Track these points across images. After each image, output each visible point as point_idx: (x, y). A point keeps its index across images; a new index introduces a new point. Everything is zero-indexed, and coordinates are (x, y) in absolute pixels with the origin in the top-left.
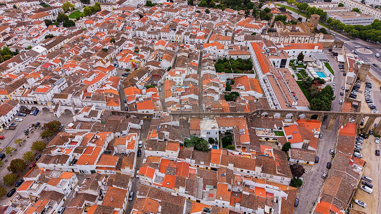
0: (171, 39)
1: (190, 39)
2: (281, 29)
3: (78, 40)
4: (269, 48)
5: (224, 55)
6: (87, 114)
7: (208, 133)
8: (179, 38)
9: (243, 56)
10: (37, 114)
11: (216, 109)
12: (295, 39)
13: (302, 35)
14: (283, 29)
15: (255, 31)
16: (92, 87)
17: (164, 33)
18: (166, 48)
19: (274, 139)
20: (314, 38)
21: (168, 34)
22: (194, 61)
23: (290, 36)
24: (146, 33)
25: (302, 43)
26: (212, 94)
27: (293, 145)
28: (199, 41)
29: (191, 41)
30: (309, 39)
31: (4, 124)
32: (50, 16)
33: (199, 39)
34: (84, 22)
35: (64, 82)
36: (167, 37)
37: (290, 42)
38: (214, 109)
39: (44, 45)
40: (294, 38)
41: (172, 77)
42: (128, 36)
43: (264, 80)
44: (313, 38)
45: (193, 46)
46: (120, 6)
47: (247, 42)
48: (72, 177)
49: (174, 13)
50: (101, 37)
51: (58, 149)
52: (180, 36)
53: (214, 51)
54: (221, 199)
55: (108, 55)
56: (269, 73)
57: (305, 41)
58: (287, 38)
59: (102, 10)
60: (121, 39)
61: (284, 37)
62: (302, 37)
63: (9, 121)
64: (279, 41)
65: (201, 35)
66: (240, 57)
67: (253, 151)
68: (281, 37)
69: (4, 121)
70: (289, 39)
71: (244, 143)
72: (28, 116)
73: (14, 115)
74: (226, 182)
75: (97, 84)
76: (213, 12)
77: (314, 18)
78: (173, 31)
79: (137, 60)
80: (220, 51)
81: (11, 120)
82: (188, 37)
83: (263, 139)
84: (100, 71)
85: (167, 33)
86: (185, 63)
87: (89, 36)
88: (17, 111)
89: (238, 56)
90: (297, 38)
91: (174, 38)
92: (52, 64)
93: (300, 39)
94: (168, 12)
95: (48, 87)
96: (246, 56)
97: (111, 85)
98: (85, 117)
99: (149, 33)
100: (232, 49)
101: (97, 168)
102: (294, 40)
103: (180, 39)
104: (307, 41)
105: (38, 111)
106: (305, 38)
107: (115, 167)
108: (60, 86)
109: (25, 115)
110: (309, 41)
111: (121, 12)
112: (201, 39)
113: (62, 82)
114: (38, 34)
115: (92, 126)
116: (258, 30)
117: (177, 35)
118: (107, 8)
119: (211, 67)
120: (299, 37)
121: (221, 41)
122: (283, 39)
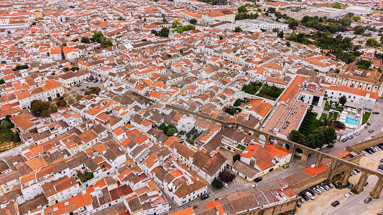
0: (230, 59)
1: (245, 62)
2: (342, 70)
3: (158, 46)
4: (310, 83)
5: (262, 80)
6: (116, 88)
7: (183, 126)
8: (236, 60)
9: (279, 85)
10: (96, 82)
11: (205, 113)
12: (355, 84)
13: (364, 81)
14: (344, 71)
15: (320, 68)
16: (139, 76)
17: (226, 53)
18: (215, 64)
19: (234, 150)
20: (379, 87)
22: (230, 78)
23: (349, 79)
24: (213, 51)
25: (364, 89)
27: (243, 159)
28: (252, 65)
29: (246, 64)
30: (372, 87)
31: (75, 82)
32: (158, 28)
34: (174, 35)
35: (122, 68)
36: (227, 57)
37: (349, 85)
38: (203, 112)
39: (134, 44)
40: (354, 82)
41: (198, 84)
42: (196, 50)
44: (377, 87)
45: (241, 67)
46: (211, 28)
48: (78, 118)
49: (252, 40)
50: (177, 47)
51: (84, 101)
52: (238, 57)
55: (169, 60)
56: (283, 102)
57: (368, 88)
58: (345, 80)
59: (196, 29)
60: (188, 51)
61: (341, 79)
62: (364, 83)
63: (80, 81)
64: (336, 82)
65: (258, 61)
66: (276, 85)
67: (206, 150)
68: (338, 78)
69: (76, 80)
70: (348, 82)
71: (201, 141)
72: (91, 82)
73: (84, 79)
74: (157, 156)
75: (144, 75)
76: (294, 46)
78: (232, 53)
79: (184, 67)
80: (258, 76)
81: (81, 81)
82: (244, 60)
83: (226, 147)
84: (151, 68)
85: (228, 54)
86: (219, 77)
87: (170, 45)
88: (87, 77)
89: (275, 84)
90: (358, 83)
91: (233, 59)
92: (128, 57)
93: (361, 84)
94: (248, 39)
95: (109, 67)
97: (149, 77)
98: (114, 90)
99: (215, 51)
100: (274, 77)
101: (96, 119)
102: (353, 84)
104: (370, 89)
105: (97, 81)
106: (367, 85)
107: (104, 122)
108: (118, 69)
109: (90, 81)
110: (372, 89)
111: (208, 32)
112: (254, 63)
113: (121, 67)
114: (138, 38)
115: (115, 96)
116: (322, 68)
117: (235, 57)
118: (200, 28)
119: (239, 86)
120: (360, 83)
121: (273, 69)
122: (340, 81)
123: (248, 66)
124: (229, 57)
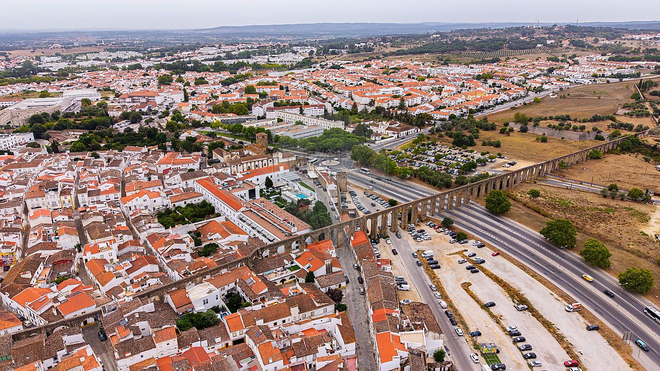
0: (50, 206)
1: (90, 198)
2: (227, 156)
4: (225, 180)
5: (163, 205)
7: (205, 302)
8: (66, 202)
9: (193, 200)
11: (198, 270)
12: (251, 165)
13: (257, 158)
14: (230, 156)
15: (191, 166)
17: (34, 200)
19: (291, 278)
20: (273, 159)
21: (43, 199)
22: (119, 224)
23: (243, 162)
25: (261, 167)
26: (179, 255)
27: (317, 273)
28: (108, 198)
29: (93, 200)
30: (268, 162)
33: (107, 195)
36: (41, 205)
37: (245, 170)
38: (195, 271)
40: (249, 164)
41: (93, 255)
43: (241, 219)
44: (271, 159)
47: (186, 182)
49: (31, 169)
52: (69, 197)
53: (145, 204)
54: (271, 361)
56: (243, 209)
57: (264, 165)
58: (240, 166)
61: (235, 166)
62: (259, 161)
64: (231, 172)
65: (107, 188)
68: (232, 166)
70: (243, 166)
71: (260, 293)
74: (268, 338)
76: (106, 156)
77: (261, 137)
78: (52, 193)
80: (155, 201)
82: (86, 195)
83: (279, 283)
85: (40, 199)
86: (106, 230)
89: (186, 201)
90: (253, 163)
91: (57, 203)
93: (257, 163)
96: (198, 198)
100: (172, 194)
102: (249, 167)
103: (69, 202)
104: (266, 164)
106: (262, 161)
110: (268, 164)
112: (111, 193)
116: (194, 164)
117: (63, 198)
119: (153, 225)
120: (255, 162)
122: (235, 168)
124: (47, 204)
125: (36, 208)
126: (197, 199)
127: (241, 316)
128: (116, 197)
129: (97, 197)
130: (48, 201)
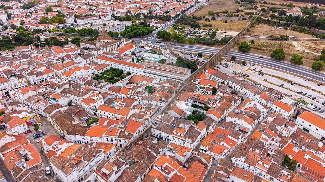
0: (13, 87)
1: (38, 78)
2: (99, 43)
4: (115, 55)
5: (92, 74)
8: (23, 82)
12: (113, 47)
14: (100, 43)
17: (2, 84)
18: (38, 91)
20: (122, 43)
23: (109, 46)
28: (48, 76)
29: (39, 79)
33: (47, 74)
36: (7, 87)
41: (94, 104)
43: (145, 72)
44: (121, 43)
47: (86, 60)
52: (24, 79)
53: (82, 74)
56: (145, 67)
57: (118, 46)
58: (108, 48)
61: (106, 48)
62: (116, 44)
65: (43, 71)
68: (104, 49)
70: (109, 48)
71: (207, 100)
78: (13, 78)
79: (31, 115)
80: (88, 72)
82: (35, 76)
85: (5, 83)
86: (81, 91)
89: (103, 69)
90: (113, 46)
91: (17, 84)
103: (25, 82)
106: (117, 44)
110: (120, 46)
112: (49, 73)
116: (78, 51)
117: (20, 80)
119: (103, 84)
120: (114, 45)
121: (69, 67)
122: (106, 50)
123: (43, 80)
124: (10, 86)
125: (4, 90)
126: (107, 67)
127: (216, 110)
128: (53, 74)
129: (42, 76)
130: (11, 83)
